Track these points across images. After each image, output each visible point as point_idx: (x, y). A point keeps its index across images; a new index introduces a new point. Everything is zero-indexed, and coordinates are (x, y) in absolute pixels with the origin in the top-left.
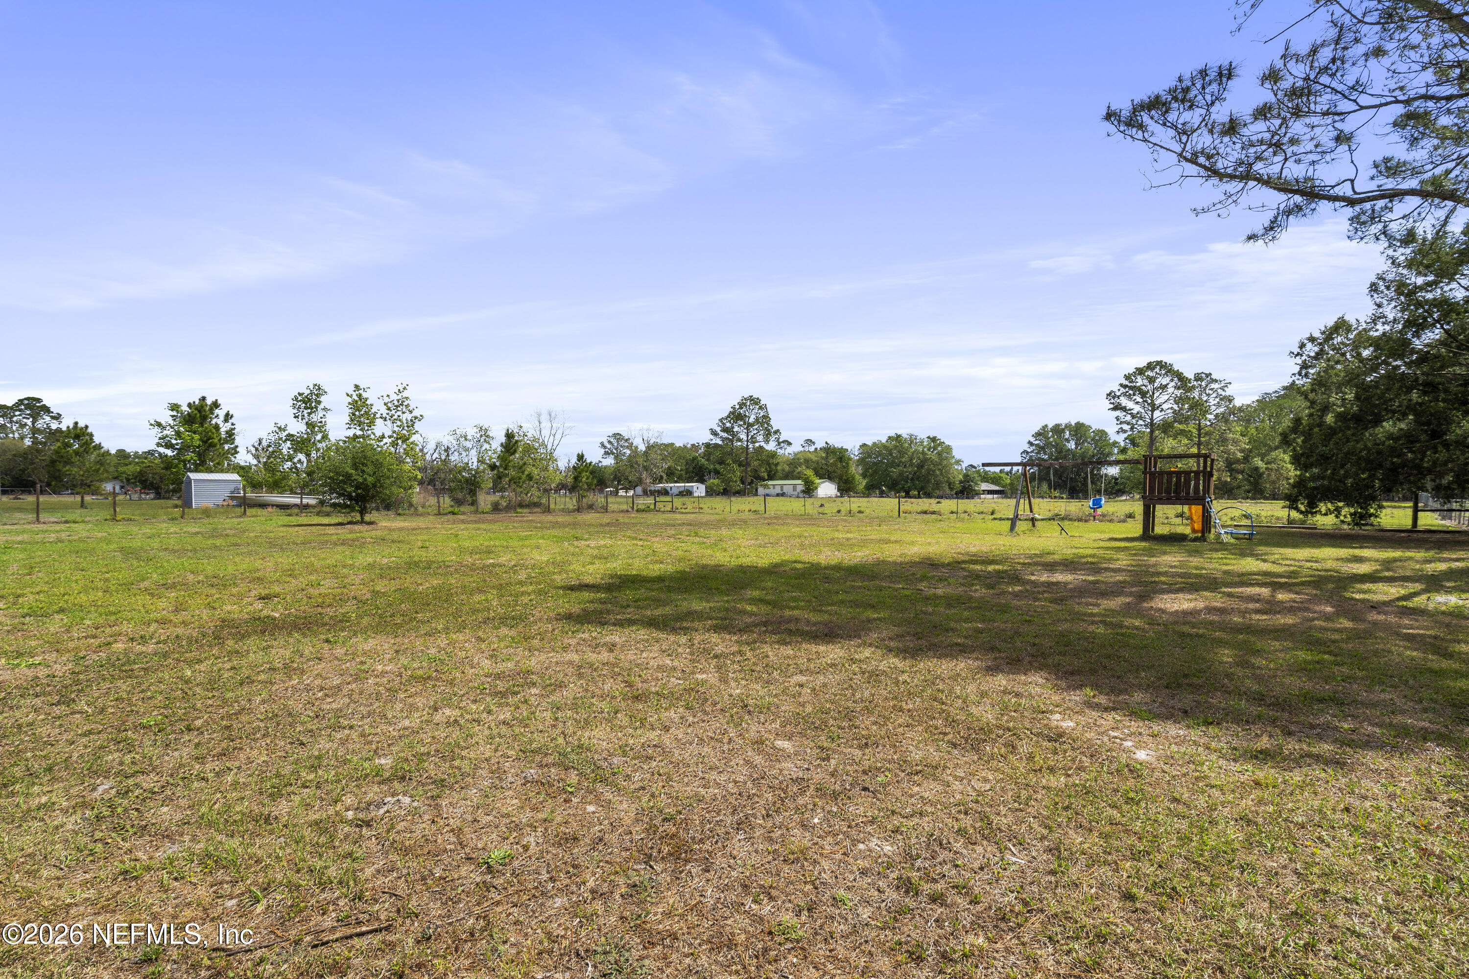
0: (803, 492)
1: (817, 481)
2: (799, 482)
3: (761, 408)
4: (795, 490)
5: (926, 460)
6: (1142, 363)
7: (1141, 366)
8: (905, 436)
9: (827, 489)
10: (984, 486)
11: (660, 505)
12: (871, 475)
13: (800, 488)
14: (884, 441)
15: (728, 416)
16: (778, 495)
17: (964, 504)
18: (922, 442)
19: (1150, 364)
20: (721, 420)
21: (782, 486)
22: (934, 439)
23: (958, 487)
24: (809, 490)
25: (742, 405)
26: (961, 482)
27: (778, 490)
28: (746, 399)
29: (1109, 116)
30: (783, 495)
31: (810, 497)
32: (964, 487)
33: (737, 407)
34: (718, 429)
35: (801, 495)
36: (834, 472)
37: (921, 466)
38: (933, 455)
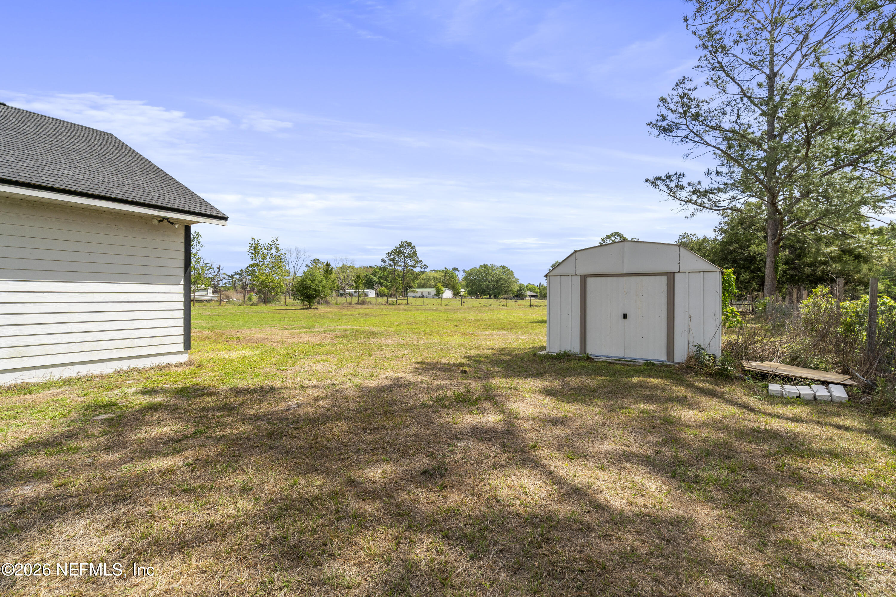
0: (436, 295)
1: (443, 289)
2: (433, 289)
3: (412, 248)
4: (429, 294)
5: (501, 278)
6: (609, 233)
7: (608, 234)
8: (489, 265)
9: (447, 294)
10: (529, 293)
11: (399, 302)
12: (471, 286)
13: (435, 293)
14: (478, 267)
15: (392, 252)
16: (420, 297)
17: (520, 302)
18: (497, 269)
19: (613, 233)
20: (388, 254)
21: (422, 292)
22: (504, 267)
23: (516, 293)
24: (438, 294)
25: (401, 246)
26: (518, 290)
27: (419, 294)
28: (403, 243)
29: (647, 180)
30: (423, 297)
31: (439, 298)
32: (519, 294)
33: (399, 247)
34: (387, 259)
35: (434, 297)
36: (450, 284)
37: (498, 281)
38: (504, 277)
